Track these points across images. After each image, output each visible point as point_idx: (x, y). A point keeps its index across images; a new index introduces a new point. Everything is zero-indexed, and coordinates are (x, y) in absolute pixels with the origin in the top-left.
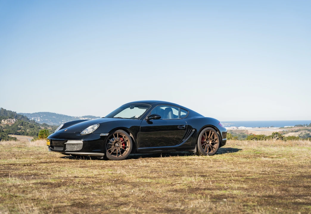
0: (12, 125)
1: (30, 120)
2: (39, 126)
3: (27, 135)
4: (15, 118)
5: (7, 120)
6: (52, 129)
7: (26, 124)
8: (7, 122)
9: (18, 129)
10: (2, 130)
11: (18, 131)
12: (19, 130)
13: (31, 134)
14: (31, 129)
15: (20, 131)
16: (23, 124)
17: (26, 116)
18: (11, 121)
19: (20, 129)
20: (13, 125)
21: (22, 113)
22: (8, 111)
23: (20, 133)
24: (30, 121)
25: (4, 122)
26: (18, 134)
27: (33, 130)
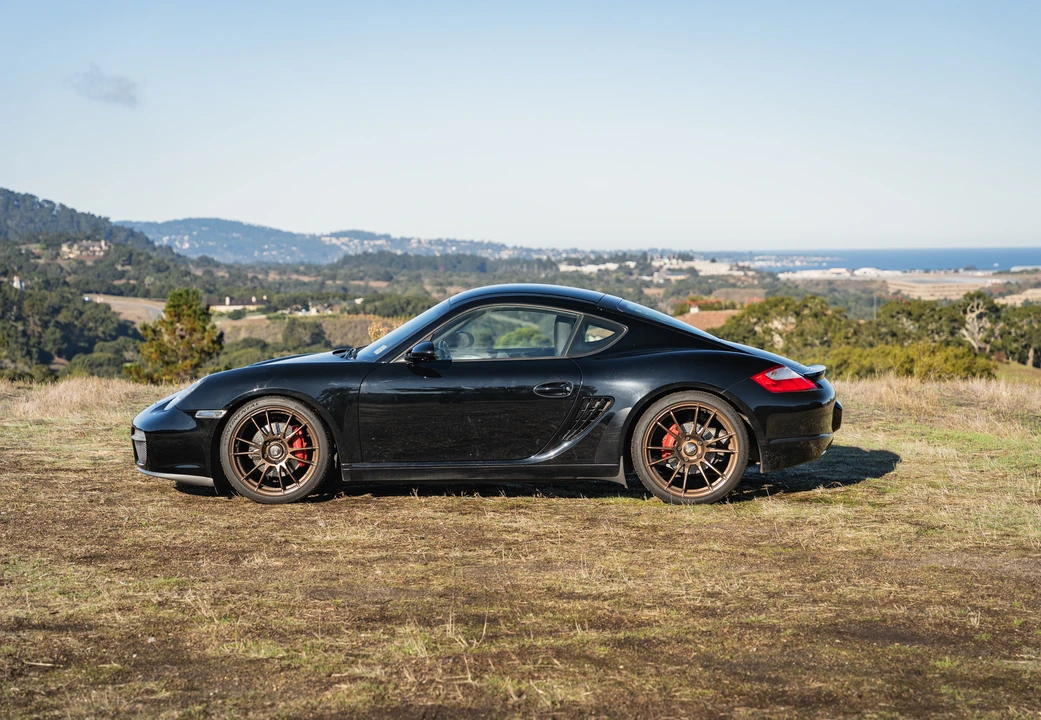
0: (96, 262)
1: (157, 244)
2: (187, 266)
3: (147, 295)
4: (105, 240)
5: (80, 244)
6: (230, 276)
7: (142, 258)
8: (78, 252)
9: (114, 276)
10: (62, 280)
11: (117, 283)
12: (120, 279)
13: (161, 291)
14: (161, 275)
15: (123, 282)
16: (133, 258)
17: (142, 233)
18: (91, 249)
19: (122, 275)
20: (98, 262)
21: (130, 222)
22: (83, 214)
23: (123, 289)
24: (154, 249)
25: (70, 252)
26: (116, 291)
27: (167, 277)
